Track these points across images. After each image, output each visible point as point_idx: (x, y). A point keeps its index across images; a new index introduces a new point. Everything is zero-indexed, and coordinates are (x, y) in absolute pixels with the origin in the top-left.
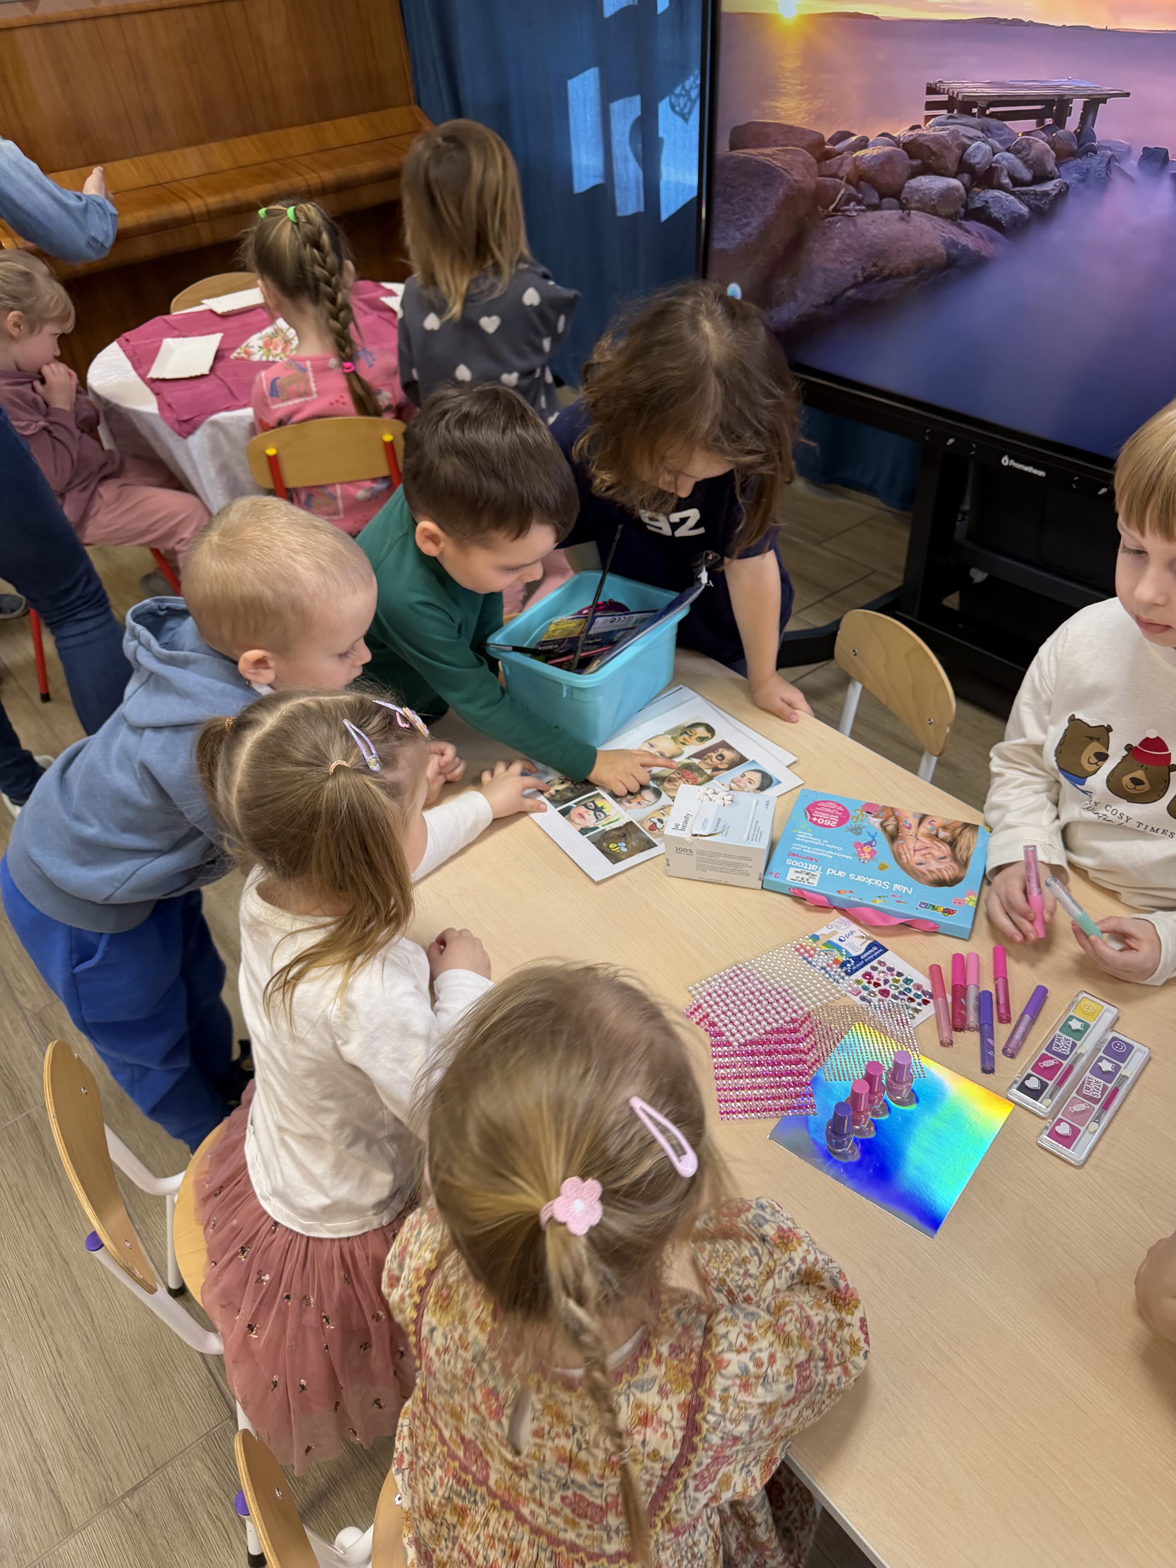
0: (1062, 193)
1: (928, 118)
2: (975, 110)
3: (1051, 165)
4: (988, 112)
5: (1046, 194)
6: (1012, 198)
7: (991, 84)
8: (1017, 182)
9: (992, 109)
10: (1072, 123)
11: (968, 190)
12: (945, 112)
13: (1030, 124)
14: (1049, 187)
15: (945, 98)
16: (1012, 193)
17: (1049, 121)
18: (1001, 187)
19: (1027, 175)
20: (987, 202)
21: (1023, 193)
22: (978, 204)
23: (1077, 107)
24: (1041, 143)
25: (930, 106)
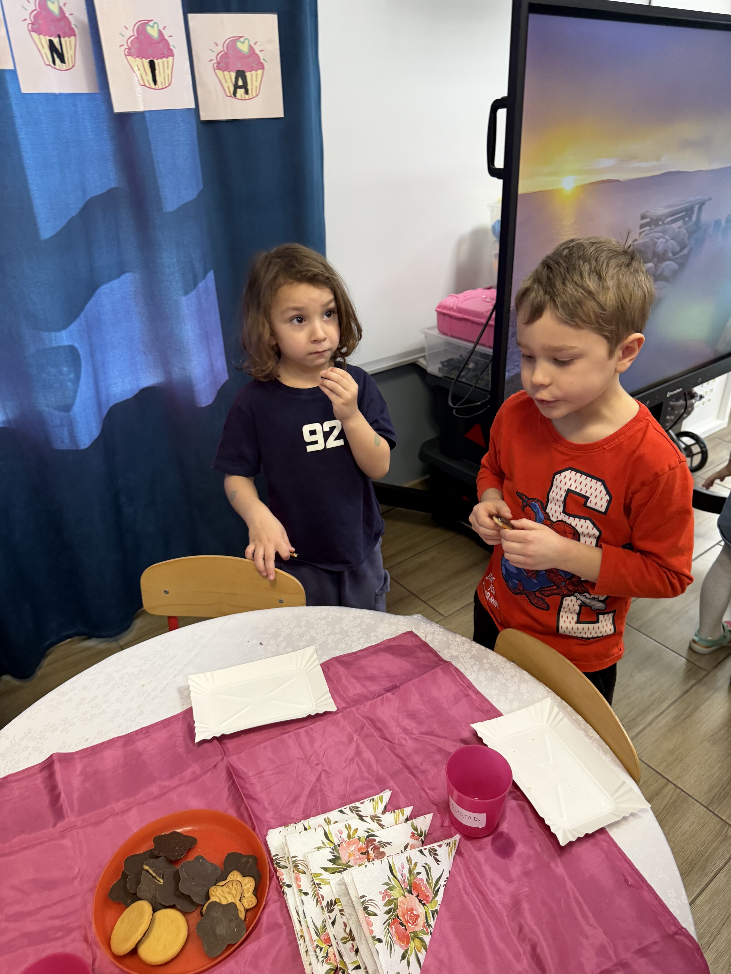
0: (690, 252)
1: (641, 233)
2: (660, 223)
3: (686, 241)
4: (666, 222)
5: (684, 255)
6: (672, 263)
7: (668, 207)
8: (674, 254)
9: (667, 220)
10: (694, 218)
11: (656, 266)
12: (648, 228)
13: (680, 223)
14: (685, 251)
15: (648, 220)
16: (673, 260)
17: (687, 219)
18: (669, 259)
19: (677, 248)
20: (663, 269)
21: (677, 258)
22: (659, 272)
23: (696, 209)
24: (684, 231)
25: (642, 226)
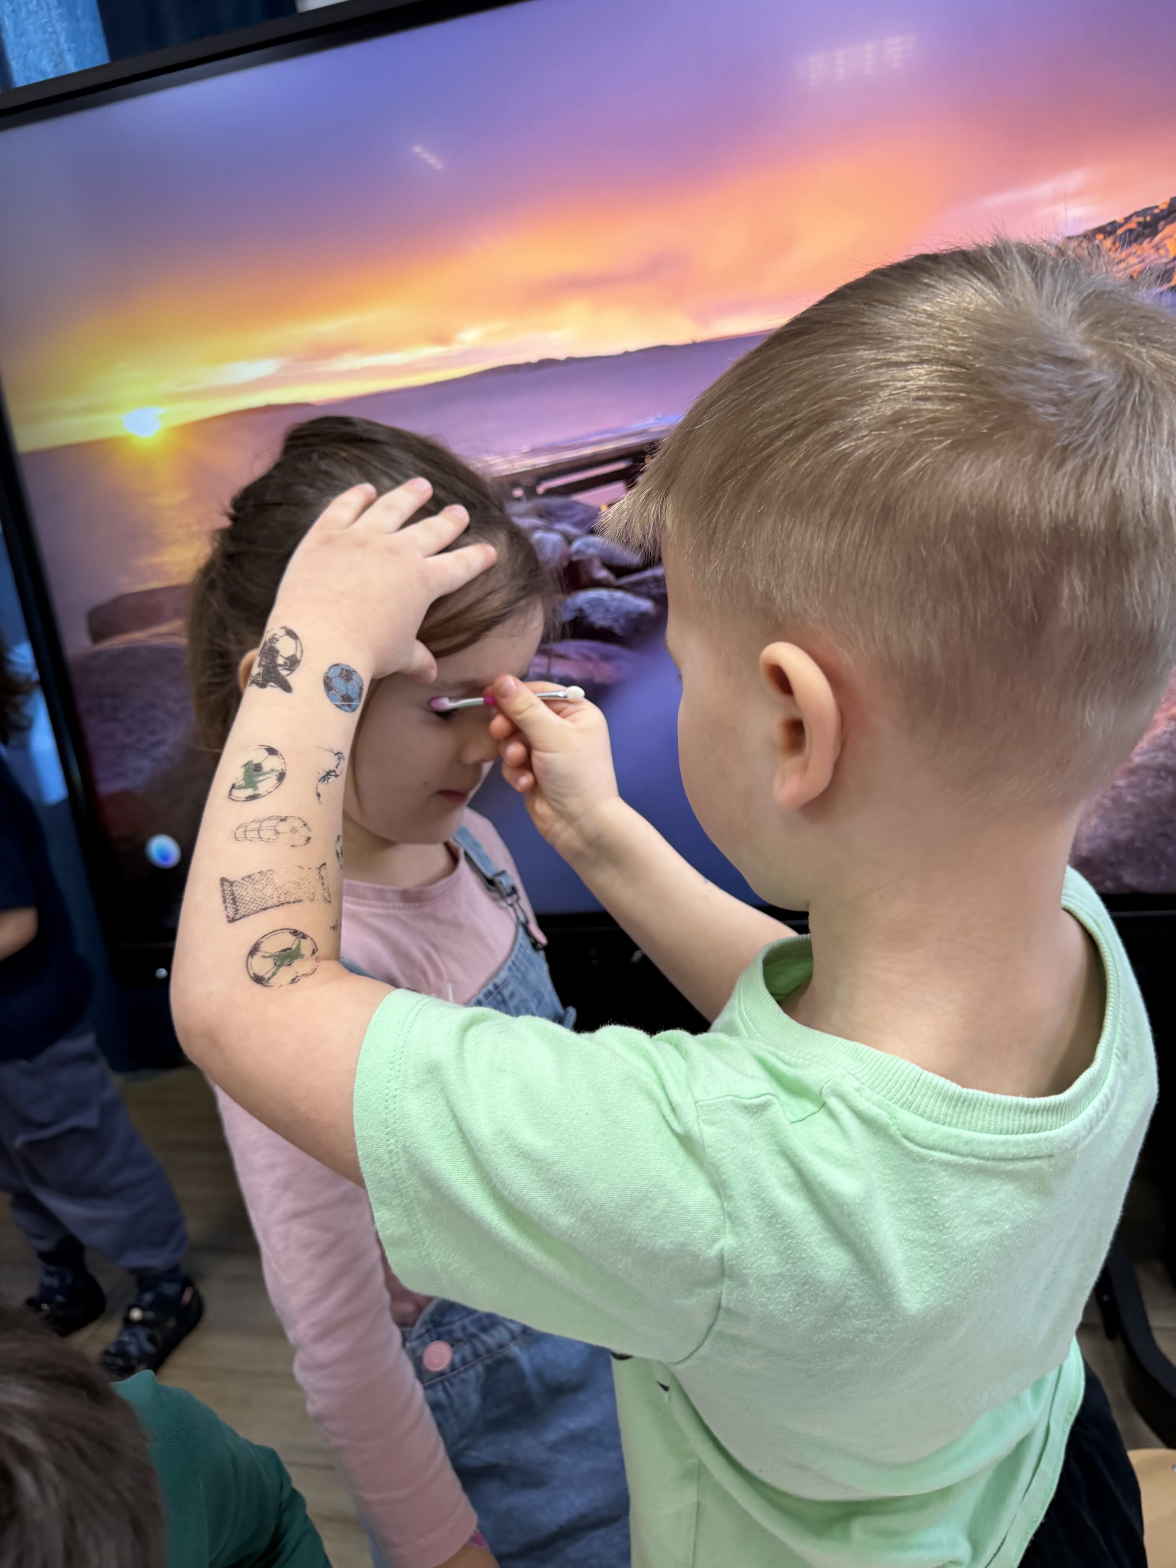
4: (541, 490)
8: (621, 571)
9: (546, 485)
13: (615, 490)
16: (620, 588)
19: (633, 558)
20: (581, 610)
21: (634, 583)
